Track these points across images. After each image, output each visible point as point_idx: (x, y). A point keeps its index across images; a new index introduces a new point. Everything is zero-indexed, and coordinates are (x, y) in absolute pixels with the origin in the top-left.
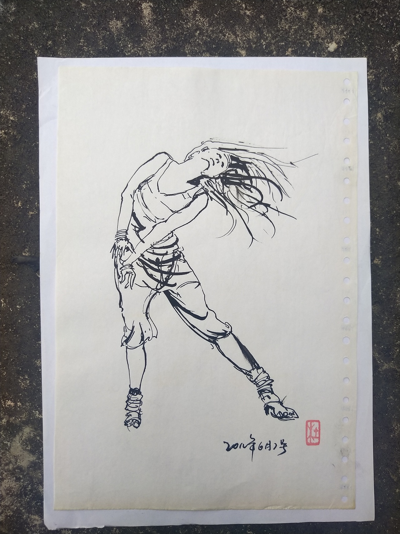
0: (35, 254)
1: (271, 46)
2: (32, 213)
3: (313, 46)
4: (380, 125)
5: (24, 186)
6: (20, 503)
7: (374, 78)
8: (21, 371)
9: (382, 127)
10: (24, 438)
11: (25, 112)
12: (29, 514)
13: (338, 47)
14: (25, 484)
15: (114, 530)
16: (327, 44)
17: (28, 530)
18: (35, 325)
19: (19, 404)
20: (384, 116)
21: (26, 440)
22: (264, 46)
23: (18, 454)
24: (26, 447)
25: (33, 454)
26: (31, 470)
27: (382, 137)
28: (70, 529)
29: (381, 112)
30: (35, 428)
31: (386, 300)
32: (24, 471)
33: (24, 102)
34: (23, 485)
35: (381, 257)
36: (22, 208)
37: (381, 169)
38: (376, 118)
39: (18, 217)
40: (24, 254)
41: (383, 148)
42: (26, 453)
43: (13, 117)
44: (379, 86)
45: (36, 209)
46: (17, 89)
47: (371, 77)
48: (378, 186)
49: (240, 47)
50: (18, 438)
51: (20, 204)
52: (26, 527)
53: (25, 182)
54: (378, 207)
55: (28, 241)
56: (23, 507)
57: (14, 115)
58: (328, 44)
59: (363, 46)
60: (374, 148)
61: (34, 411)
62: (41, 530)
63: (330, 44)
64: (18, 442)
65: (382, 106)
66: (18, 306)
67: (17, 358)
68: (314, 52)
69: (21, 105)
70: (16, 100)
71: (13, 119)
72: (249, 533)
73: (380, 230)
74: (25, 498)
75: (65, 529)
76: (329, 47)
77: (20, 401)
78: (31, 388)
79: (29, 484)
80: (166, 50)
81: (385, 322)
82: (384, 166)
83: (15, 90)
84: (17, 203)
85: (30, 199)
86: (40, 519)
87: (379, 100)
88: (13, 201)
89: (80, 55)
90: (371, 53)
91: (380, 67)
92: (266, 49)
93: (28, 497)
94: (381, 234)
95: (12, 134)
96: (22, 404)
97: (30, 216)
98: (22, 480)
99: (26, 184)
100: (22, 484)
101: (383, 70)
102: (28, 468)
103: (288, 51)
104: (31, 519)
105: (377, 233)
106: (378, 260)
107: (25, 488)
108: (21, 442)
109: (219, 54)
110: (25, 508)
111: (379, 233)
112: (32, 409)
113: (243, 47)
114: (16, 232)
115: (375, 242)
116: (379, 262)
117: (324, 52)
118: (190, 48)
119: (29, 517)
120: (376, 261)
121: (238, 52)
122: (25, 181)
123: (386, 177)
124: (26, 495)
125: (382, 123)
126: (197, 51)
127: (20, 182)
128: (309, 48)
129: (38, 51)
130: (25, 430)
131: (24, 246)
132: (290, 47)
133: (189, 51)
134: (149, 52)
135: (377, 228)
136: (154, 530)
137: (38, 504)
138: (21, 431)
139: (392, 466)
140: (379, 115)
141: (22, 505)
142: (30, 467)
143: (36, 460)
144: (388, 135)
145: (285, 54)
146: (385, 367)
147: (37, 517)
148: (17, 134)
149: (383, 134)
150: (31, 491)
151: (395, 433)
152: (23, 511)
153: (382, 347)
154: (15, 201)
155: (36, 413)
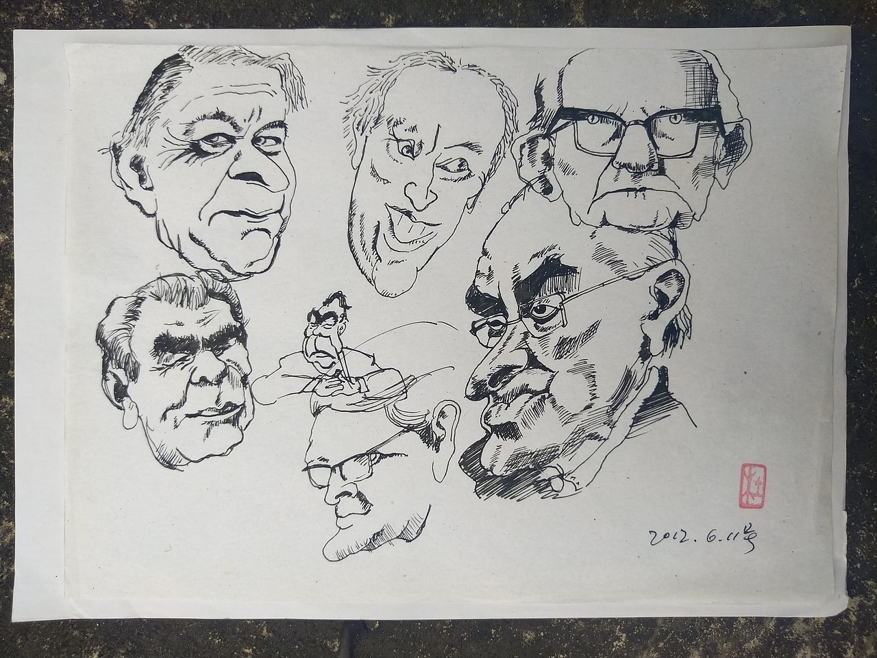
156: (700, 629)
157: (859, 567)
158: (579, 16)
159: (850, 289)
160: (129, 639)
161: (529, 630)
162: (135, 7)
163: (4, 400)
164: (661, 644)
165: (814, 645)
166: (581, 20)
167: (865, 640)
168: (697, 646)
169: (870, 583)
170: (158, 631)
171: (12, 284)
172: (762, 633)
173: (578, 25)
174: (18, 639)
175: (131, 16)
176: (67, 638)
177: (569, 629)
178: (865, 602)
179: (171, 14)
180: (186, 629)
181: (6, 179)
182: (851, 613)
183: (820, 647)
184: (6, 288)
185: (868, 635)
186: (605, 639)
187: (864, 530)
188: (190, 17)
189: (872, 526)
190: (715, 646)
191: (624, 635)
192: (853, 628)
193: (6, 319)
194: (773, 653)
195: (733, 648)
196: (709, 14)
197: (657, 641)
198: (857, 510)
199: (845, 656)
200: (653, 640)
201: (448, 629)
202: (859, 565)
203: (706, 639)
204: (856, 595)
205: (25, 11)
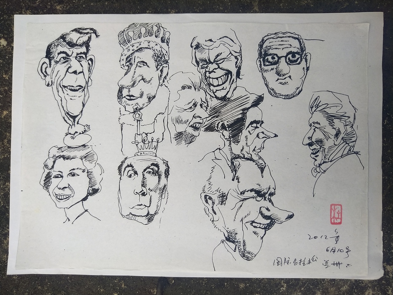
0: (155, 284)
2: (123, 285)
3: (2, 58)
4: (66, 7)
5: (102, 290)
7: (29, 11)
9: (68, 6)
11: (44, 287)
13: (3, 38)
16: (1, 47)
18: (212, 287)
20: (59, 4)
27: (76, 6)
29: (56, 6)
30: (295, 291)
31: (203, 7)
33: (36, 287)
36: (119, 293)
37: (100, 8)
38: (61, 11)
40: (155, 293)
41: (84, 6)
44: (35, 7)
45: (121, 282)
48: (114, 10)
54: (130, 11)
55: (145, 290)
61: (281, 291)
62: (377, 290)
63: (1, 44)
65: (51, 6)
68: (7, 57)
69: (39, 290)
73: (148, 9)
76: (3, 45)
78: (262, 292)
81: (221, 8)
82: (98, 5)
85: (112, 286)
86: (368, 291)
87: (46, 7)
91: (20, 5)
92: (3, 95)
94: (151, 9)
97: (125, 287)
99: (101, 288)
101: (23, 3)
103: (5, 78)
109: (5, 132)
111: (150, 10)
116: (173, 11)
117: (7, 49)
121: (4, 117)
122: (98, 289)
123: (106, 4)
125: (64, 5)
127: (98, 293)
128: (4, 61)
132: (2, 76)
133: (2, 155)
137: (356, 291)
139: (336, 6)
140: (58, 8)
143: (320, 291)
144: (74, 1)
145: (7, 80)
149: (73, 5)
151: (310, 3)
153: (240, 11)
155: (282, 289)
156: (320, 281)
159: (383, 125)
160: (63, 290)
161: (242, 283)
163: (7, 184)
164: (303, 289)
165: (373, 288)
166: (257, 10)
168: (319, 289)
170: (76, 286)
171: (10, 133)
172: (349, 283)
173: (255, 12)
174: (14, 290)
176: (36, 290)
177: (260, 282)
180: (88, 285)
181: (7, 87)
182: (390, 273)
183: (377, 289)
184: (7, 134)
186: (277, 286)
190: (327, 289)
191: (286, 285)
192: (391, 280)
193: (7, 148)
194: (355, 292)
195: (335, 290)
196: (314, 5)
197: (300, 287)
199: (388, 293)
200: (298, 287)
201: (205, 283)
203: (323, 286)
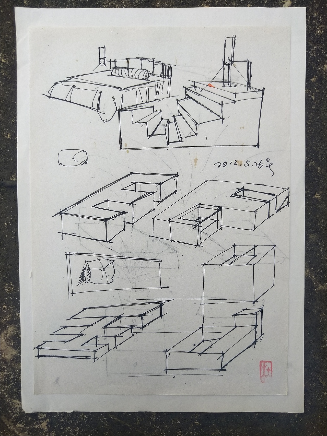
1: (232, 2)
6: (4, 389)
8: (6, 279)
10: (8, 335)
12: (11, 398)
14: (8, 374)
15: (82, 415)
17: (10, 412)
19: (4, 306)
21: (10, 337)
22: (226, 2)
23: (2, 349)
24: (10, 343)
25: (15, 349)
26: (13, 362)
28: (45, 413)
32: (7, 363)
34: (7, 374)
35: (321, 192)
39: (7, 147)
42: (9, 348)
43: (4, 60)
46: (9, 35)
47: (320, 32)
49: (205, 2)
50: (3, 335)
51: (9, 135)
52: (9, 409)
53: (14, 117)
56: (6, 392)
57: (5, 58)
58: (283, 1)
59: (315, 3)
60: (320, 96)
64: (3, 338)
66: (5, 224)
67: (4, 267)
70: (7, 44)
71: (5, 62)
72: (196, 423)
74: (8, 385)
75: (41, 413)
77: (6, 304)
79: (11, 374)
80: (139, 4)
83: (7, 36)
84: (7, 135)
88: (3, 133)
89: (64, 6)
90: (322, 10)
93: (10, 384)
95: (3, 74)
96: (7, 306)
98: (6, 371)
100: (5, 373)
102: (11, 360)
104: (13, 403)
105: (319, 171)
106: (318, 195)
107: (8, 377)
108: (5, 339)
110: (8, 393)
112: (15, 311)
113: (207, 2)
114: (5, 160)
115: (316, 179)
118: (160, 3)
119: (11, 401)
120: (317, 195)
124: (9, 383)
126: (166, 5)
129: (27, 1)
130: (9, 329)
131: (12, 172)
134: (124, 5)
135: (318, 166)
136: (115, 417)
138: (6, 329)
141: (5, 390)
142: (13, 360)
146: (319, 289)
147: (17, 401)
148: (8, 75)
150: (13, 379)
152: (6, 395)
154: (5, 133)
157: (61, 428)
158: (321, 287)
162: (322, 71)
167: (26, 432)
169: (54, 434)
175: (318, 69)
178: (45, 432)
179: (319, 89)
185: (29, 434)
187: (79, 430)
188: (317, 98)
189: (81, 434)
198: (88, 427)
202: (62, 428)
204: (48, 427)
205: (319, 16)
